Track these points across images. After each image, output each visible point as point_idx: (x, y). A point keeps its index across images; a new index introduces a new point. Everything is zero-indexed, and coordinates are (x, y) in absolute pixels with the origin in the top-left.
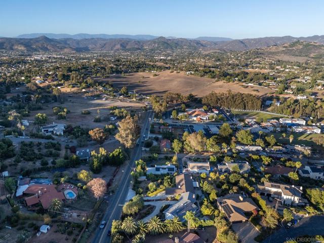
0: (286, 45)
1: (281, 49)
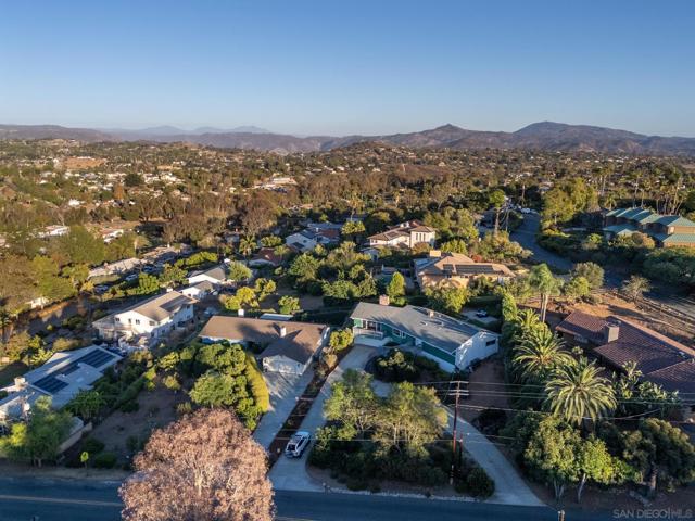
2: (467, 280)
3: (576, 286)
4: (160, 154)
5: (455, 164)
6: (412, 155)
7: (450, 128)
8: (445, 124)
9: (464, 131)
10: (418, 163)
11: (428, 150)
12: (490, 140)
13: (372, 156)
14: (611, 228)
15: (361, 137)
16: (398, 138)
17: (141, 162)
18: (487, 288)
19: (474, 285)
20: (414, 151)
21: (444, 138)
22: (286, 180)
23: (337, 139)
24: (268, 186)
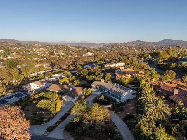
2: (131, 76)
3: (166, 77)
4: (61, 48)
5: (140, 51)
6: (127, 48)
7: (139, 41)
8: (137, 40)
9: (143, 42)
10: (129, 50)
11: (132, 47)
12: (150, 44)
13: (116, 48)
14: (181, 62)
15: (114, 43)
16: (124, 44)
17: (55, 50)
18: (136, 78)
19: (132, 77)
20: (128, 47)
21: (137, 44)
22: (91, 54)
23: (107, 44)
24: (86, 55)
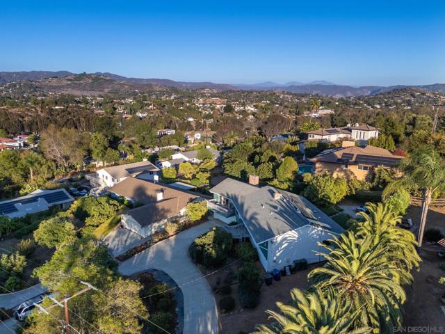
0: (69, 77)
1: (65, 82)
4: (257, 96)
18: (384, 180)
19: (370, 177)
22: (328, 111)
24: (313, 115)
